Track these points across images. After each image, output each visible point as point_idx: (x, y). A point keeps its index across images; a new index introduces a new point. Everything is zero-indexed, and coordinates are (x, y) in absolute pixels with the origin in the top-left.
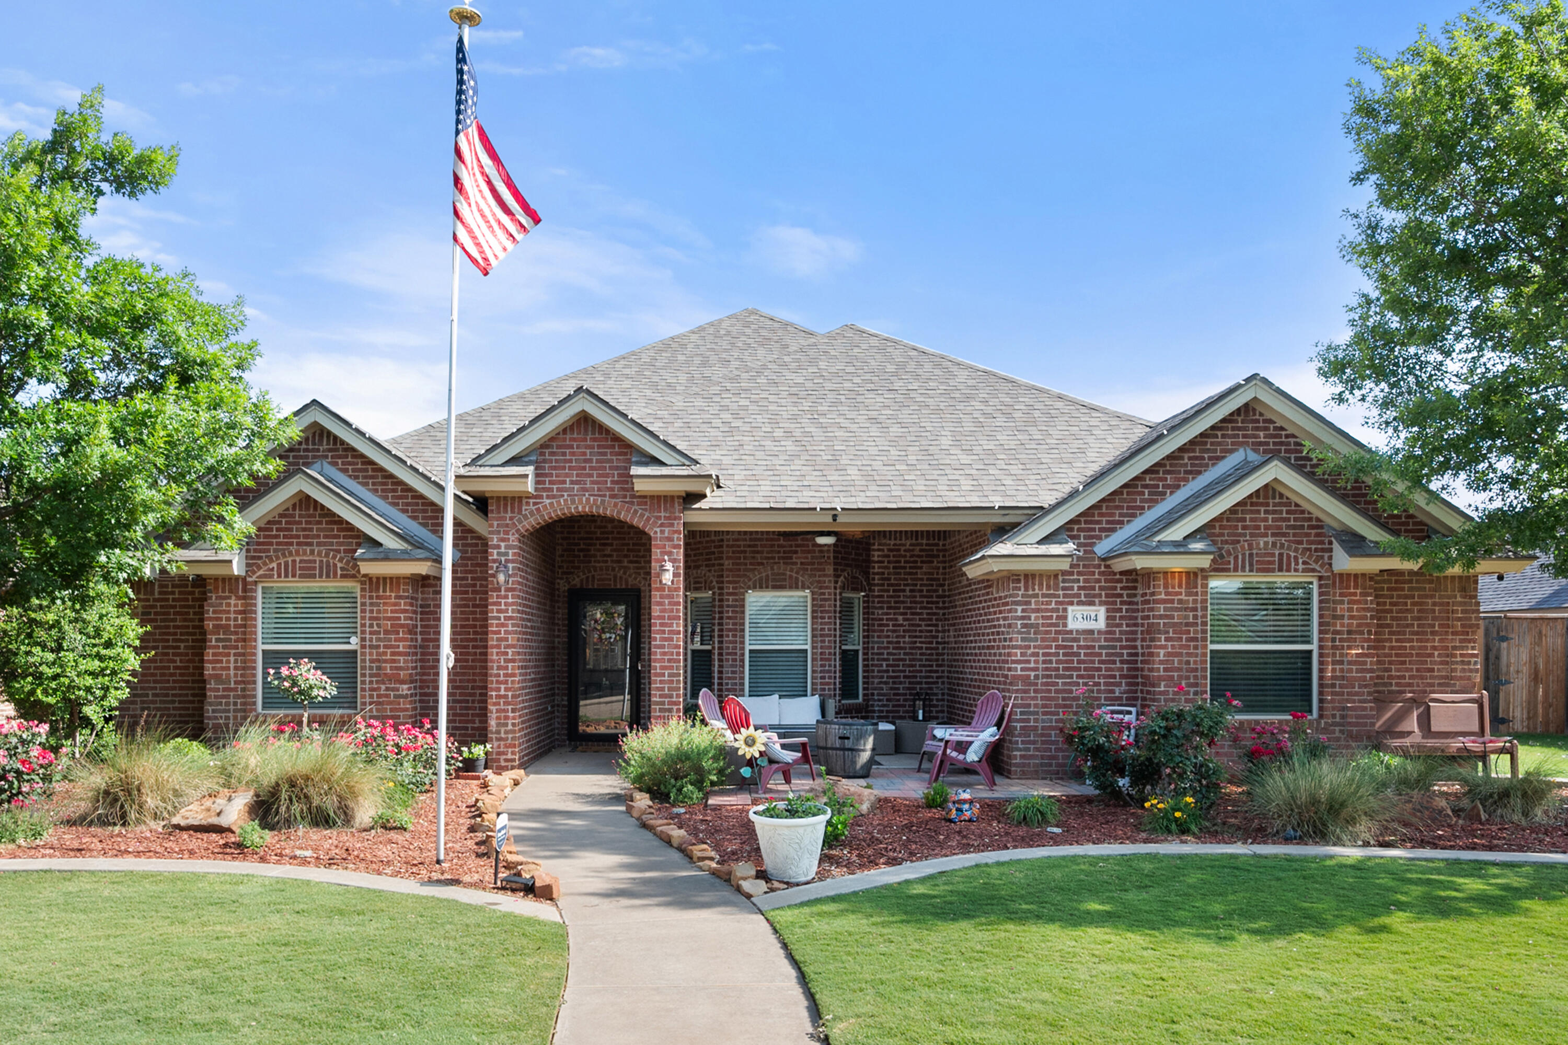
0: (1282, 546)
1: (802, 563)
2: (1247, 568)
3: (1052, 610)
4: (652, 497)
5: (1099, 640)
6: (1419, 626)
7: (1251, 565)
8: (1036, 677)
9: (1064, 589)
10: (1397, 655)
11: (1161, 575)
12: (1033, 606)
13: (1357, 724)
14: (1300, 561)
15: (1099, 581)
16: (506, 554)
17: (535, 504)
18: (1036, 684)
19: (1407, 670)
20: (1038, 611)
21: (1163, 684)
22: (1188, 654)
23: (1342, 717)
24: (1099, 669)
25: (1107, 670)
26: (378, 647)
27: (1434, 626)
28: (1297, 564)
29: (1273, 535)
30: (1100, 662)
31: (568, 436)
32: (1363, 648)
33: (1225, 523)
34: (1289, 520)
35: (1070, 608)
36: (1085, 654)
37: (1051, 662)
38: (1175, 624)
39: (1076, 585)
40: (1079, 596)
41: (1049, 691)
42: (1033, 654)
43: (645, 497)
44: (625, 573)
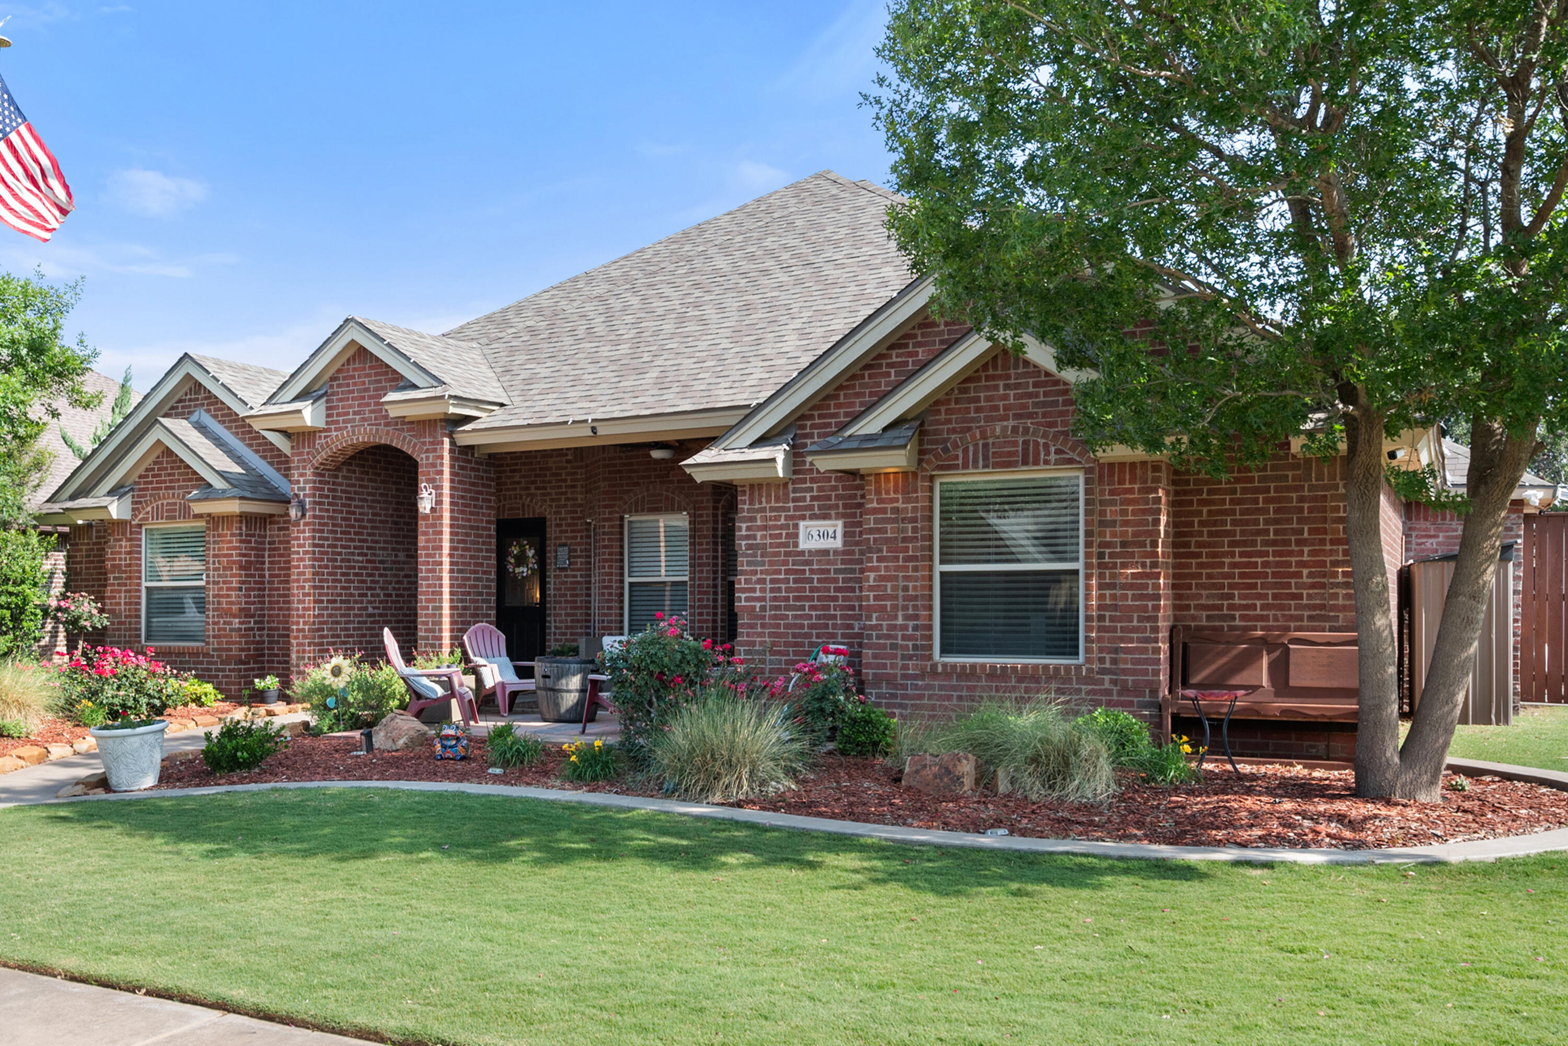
0: (1026, 430)
1: (679, 481)
2: (981, 463)
3: (781, 527)
4: (419, 422)
5: (834, 562)
6: (1276, 532)
7: (985, 458)
8: (763, 608)
9: (795, 500)
10: (1242, 575)
11: (872, 478)
12: (759, 523)
13: (1134, 672)
14: (1053, 449)
15: (835, 488)
16: (304, 489)
17: (326, 437)
18: (763, 617)
19: (1260, 597)
20: (765, 528)
21: (875, 615)
22: (906, 578)
23: (1114, 661)
24: (835, 599)
25: (845, 599)
26: (218, 583)
27: (1301, 532)
28: (1047, 453)
29: (1017, 416)
30: (837, 589)
31: (351, 367)
32: (1144, 565)
33: (953, 406)
34: (1037, 395)
35: (802, 524)
36: (819, 580)
37: (779, 590)
38: (887, 541)
39: (808, 495)
40: (811, 508)
41: (778, 626)
42: (760, 581)
43: (412, 423)
44: (531, 501)
